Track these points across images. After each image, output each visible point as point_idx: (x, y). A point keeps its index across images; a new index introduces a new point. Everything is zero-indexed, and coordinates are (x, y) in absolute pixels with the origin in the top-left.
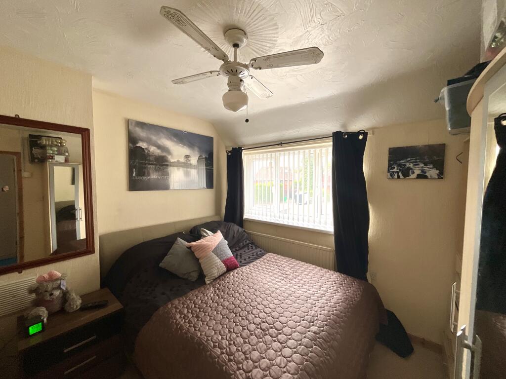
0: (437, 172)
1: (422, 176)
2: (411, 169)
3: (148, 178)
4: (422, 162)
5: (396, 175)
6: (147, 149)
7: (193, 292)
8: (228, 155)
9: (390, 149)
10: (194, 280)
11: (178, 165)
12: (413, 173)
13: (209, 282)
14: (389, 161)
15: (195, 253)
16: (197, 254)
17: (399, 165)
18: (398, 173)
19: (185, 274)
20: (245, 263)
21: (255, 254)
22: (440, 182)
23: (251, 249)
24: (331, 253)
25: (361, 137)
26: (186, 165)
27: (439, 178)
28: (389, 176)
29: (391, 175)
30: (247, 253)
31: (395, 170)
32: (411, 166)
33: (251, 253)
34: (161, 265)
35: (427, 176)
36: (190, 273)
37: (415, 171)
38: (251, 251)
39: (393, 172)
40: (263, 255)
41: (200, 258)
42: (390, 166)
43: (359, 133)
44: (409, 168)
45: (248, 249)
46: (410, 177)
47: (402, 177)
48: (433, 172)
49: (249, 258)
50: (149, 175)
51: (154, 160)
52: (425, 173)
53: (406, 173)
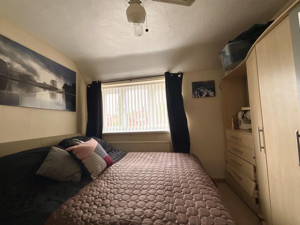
0: (213, 93)
1: (208, 96)
2: (203, 92)
3: (9, 92)
4: (207, 89)
5: (197, 95)
6: (9, 63)
7: (85, 188)
8: (87, 87)
9: (192, 83)
10: (79, 180)
11: (44, 87)
12: (204, 94)
13: (95, 178)
14: (193, 89)
15: (77, 156)
16: (79, 156)
17: (198, 91)
18: (197, 94)
19: (69, 177)
20: (116, 161)
21: (120, 154)
22: (214, 98)
23: (114, 153)
24: (169, 144)
25: (179, 76)
26: (52, 88)
27: (214, 96)
28: (194, 97)
29: (195, 96)
30: (112, 155)
31: (196, 93)
32: (203, 91)
33: (116, 154)
34: (38, 172)
35: (209, 95)
36: (74, 174)
37: (205, 93)
38: (115, 154)
39: (195, 94)
40: (126, 154)
41: (83, 159)
42: (194, 91)
43: (178, 74)
44: (202, 92)
45: (113, 153)
46: (203, 96)
47: (199, 96)
48: (211, 94)
49: (117, 157)
50: (10, 89)
51: (18, 76)
52: (209, 94)
53: (201, 94)
